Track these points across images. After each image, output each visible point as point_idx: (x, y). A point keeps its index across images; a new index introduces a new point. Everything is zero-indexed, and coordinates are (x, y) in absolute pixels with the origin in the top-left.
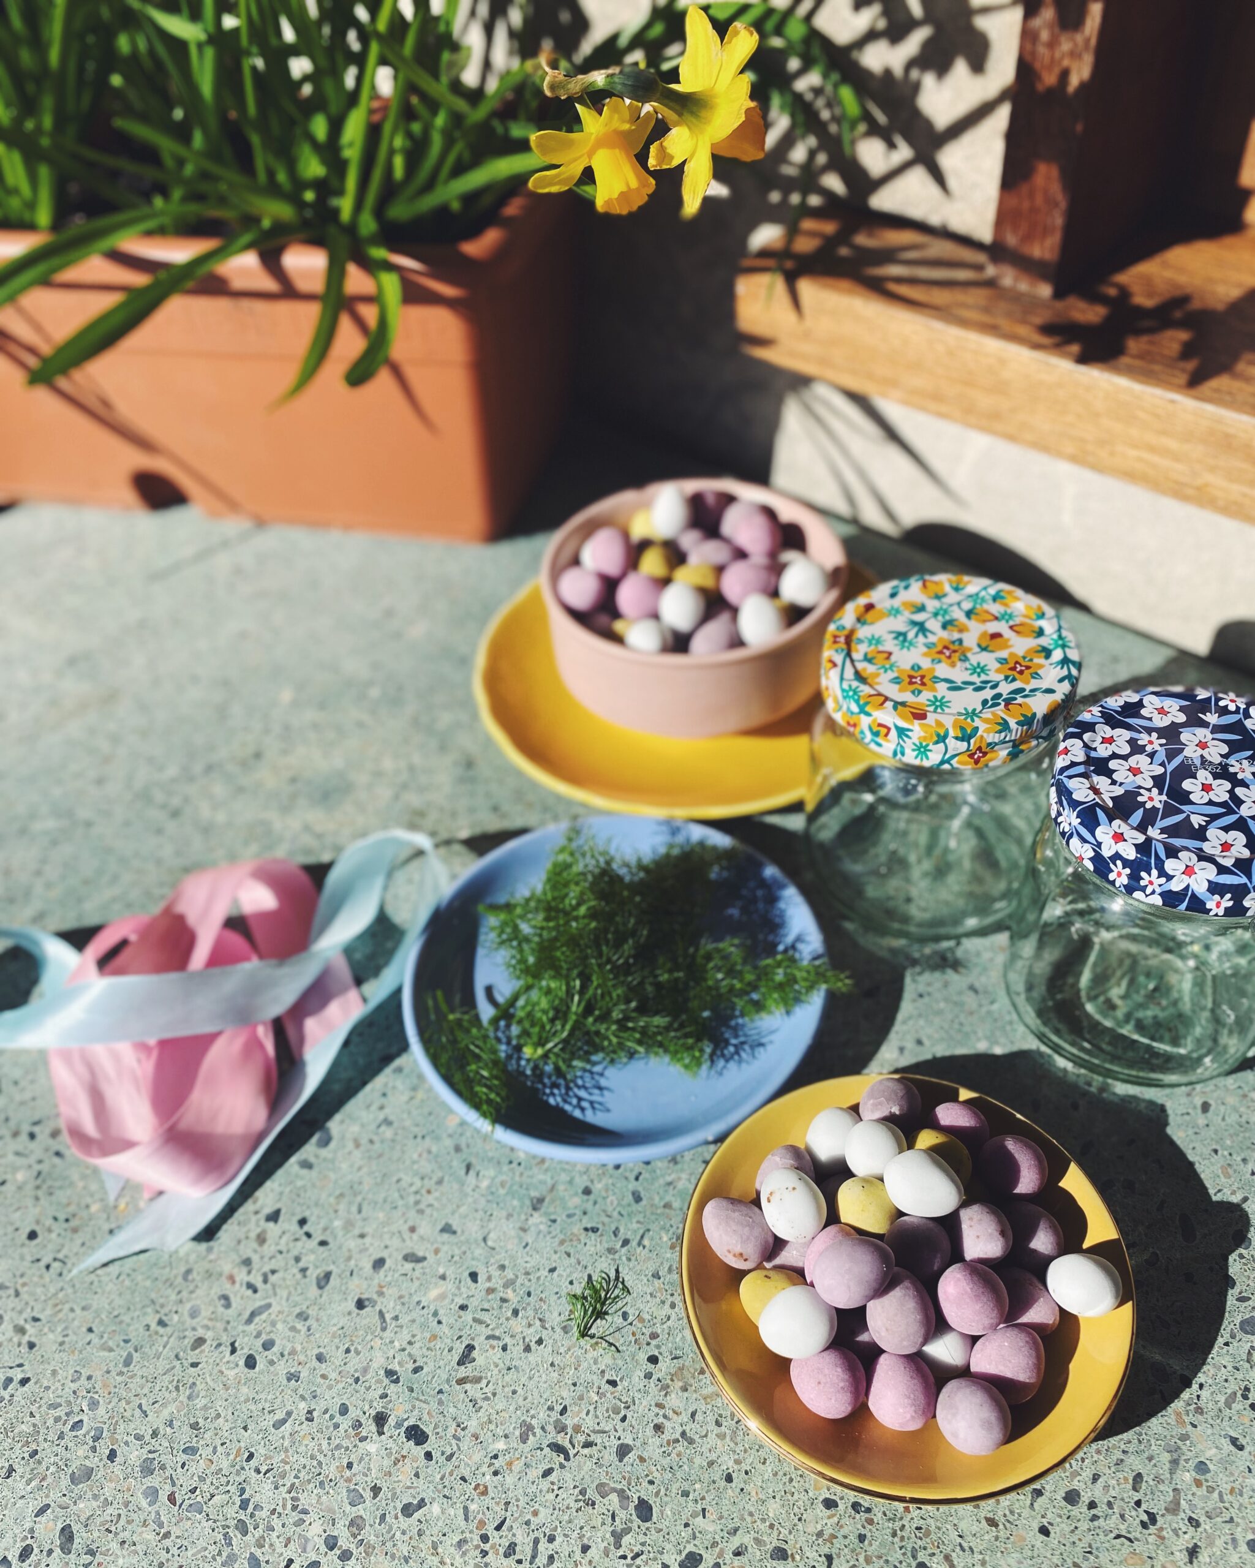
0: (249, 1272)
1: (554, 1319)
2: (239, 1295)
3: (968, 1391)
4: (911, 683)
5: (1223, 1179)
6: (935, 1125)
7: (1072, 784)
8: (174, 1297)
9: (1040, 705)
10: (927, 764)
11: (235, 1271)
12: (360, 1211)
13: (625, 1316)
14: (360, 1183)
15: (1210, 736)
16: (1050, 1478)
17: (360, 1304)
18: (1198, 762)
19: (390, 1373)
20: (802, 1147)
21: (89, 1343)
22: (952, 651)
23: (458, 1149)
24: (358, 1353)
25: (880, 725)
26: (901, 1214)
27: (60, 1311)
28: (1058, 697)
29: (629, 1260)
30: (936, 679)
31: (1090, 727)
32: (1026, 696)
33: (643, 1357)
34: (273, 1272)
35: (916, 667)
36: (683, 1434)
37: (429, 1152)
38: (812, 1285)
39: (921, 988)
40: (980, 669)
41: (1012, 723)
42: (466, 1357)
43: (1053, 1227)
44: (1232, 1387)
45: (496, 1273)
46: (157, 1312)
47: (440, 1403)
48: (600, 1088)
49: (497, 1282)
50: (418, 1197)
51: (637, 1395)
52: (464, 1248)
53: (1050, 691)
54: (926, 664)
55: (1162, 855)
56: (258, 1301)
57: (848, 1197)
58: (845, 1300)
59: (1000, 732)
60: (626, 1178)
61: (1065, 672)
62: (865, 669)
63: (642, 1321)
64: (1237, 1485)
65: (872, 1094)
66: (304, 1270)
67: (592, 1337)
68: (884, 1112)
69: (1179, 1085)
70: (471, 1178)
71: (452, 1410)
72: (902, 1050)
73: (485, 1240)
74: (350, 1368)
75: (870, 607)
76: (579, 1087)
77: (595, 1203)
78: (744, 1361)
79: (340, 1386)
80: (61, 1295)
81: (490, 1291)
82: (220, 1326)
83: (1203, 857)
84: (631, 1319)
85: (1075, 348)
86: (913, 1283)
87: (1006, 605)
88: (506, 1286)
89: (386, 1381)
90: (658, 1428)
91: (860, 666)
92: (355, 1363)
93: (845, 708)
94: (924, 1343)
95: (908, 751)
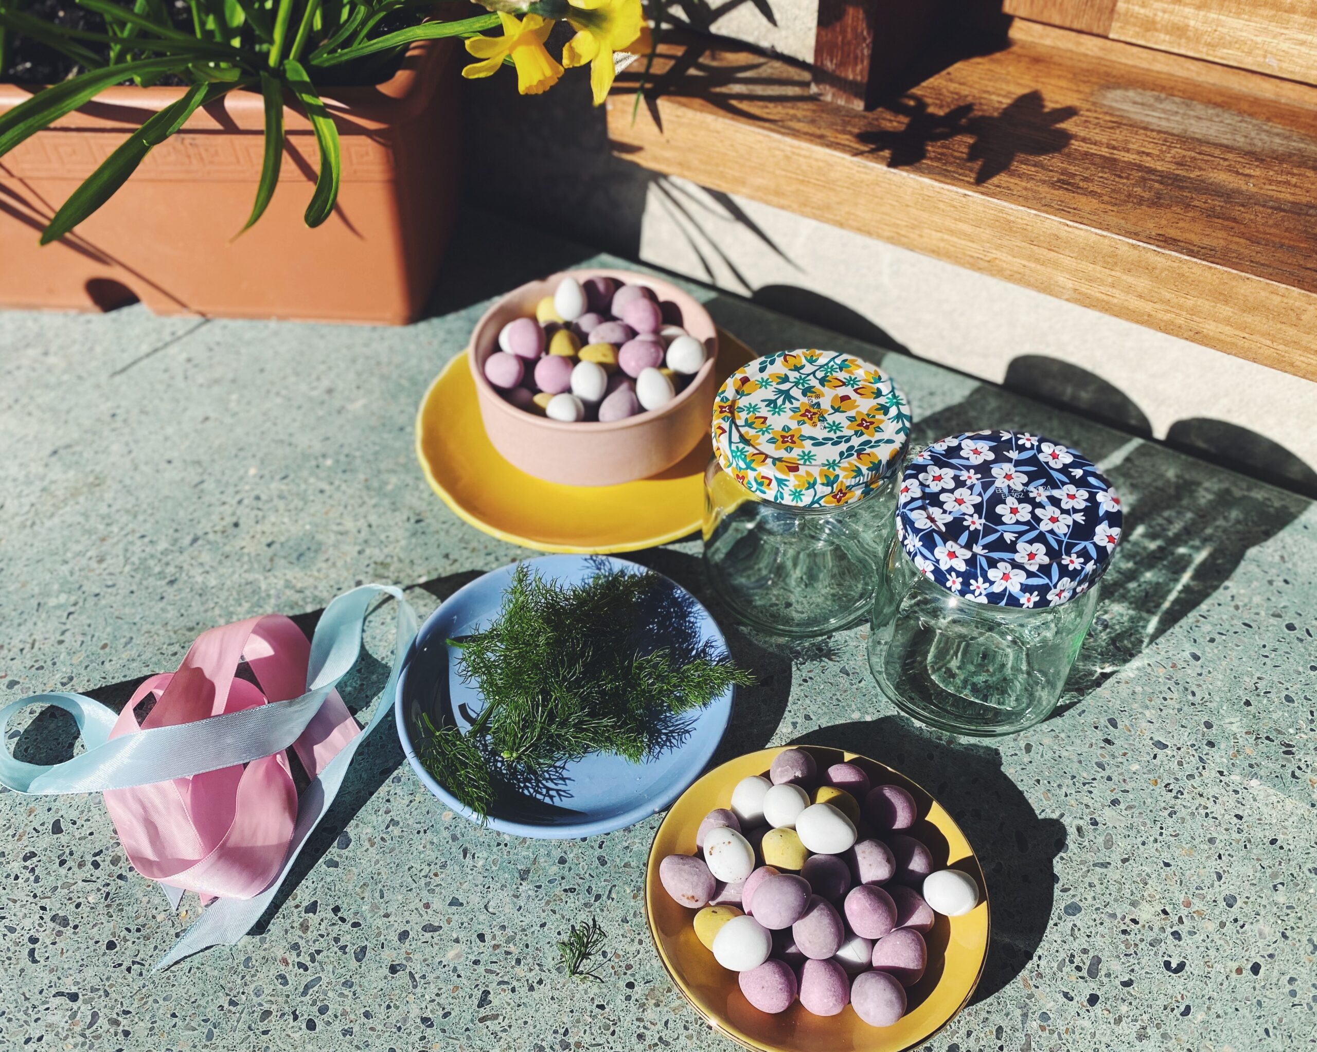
0: (298, 955)
1: (549, 963)
2: (293, 974)
3: (874, 980)
4: (783, 442)
5: (1045, 802)
6: (829, 783)
7: (913, 515)
8: (239, 981)
9: (884, 454)
10: (801, 504)
11: (287, 955)
12: (382, 897)
13: (604, 954)
14: (379, 874)
15: (1013, 469)
16: (936, 1037)
17: (393, 969)
18: (1006, 491)
19: (425, 1020)
20: (728, 808)
21: (174, 1026)
22: (813, 414)
23: (454, 838)
24: (397, 1007)
25: (763, 477)
26: (811, 853)
27: (146, 1003)
28: (897, 446)
29: (602, 910)
30: (803, 438)
31: (923, 468)
32: (872, 447)
33: (622, 984)
34: (318, 952)
35: (786, 429)
36: (660, 1039)
37: (433, 843)
38: (750, 914)
39: (805, 674)
40: (835, 427)
41: (864, 470)
42: (484, 1001)
43: (924, 852)
44: (1062, 955)
45: (498, 933)
46: (227, 995)
47: (469, 1038)
48: (564, 779)
49: (500, 940)
50: (428, 879)
51: (622, 1014)
52: (470, 916)
53: (890, 441)
54: (793, 425)
55: (985, 566)
56: (309, 977)
57: (770, 845)
58: (777, 924)
59: (855, 477)
60: (592, 847)
61: (900, 425)
62: (747, 433)
63: (618, 956)
64: (1070, 1026)
65: (779, 764)
66: (343, 948)
67: (581, 973)
68: (790, 777)
69: (1008, 734)
70: (468, 861)
71: (479, 1042)
72: (794, 724)
73: (486, 907)
74: (393, 1020)
75: (745, 380)
76: (547, 780)
77: (570, 869)
78: (702, 978)
79: (387, 1034)
80: (144, 990)
81: (496, 947)
82: (281, 1000)
83: (1015, 565)
84: (609, 956)
85: (887, 153)
86: (826, 905)
87: (851, 372)
88: (508, 942)
89: (423, 1027)
90: (641, 1037)
91: (743, 430)
92: (395, 1015)
93: (734, 464)
94: (837, 950)
95: (786, 496)
